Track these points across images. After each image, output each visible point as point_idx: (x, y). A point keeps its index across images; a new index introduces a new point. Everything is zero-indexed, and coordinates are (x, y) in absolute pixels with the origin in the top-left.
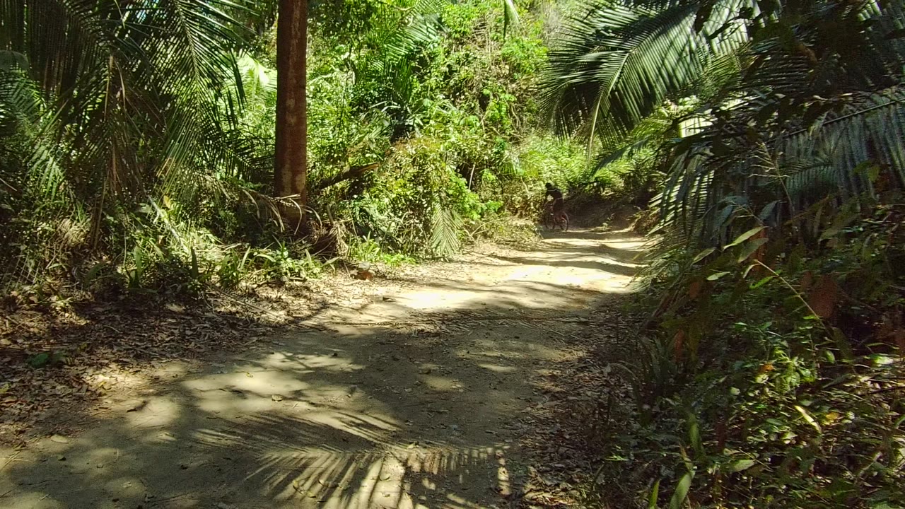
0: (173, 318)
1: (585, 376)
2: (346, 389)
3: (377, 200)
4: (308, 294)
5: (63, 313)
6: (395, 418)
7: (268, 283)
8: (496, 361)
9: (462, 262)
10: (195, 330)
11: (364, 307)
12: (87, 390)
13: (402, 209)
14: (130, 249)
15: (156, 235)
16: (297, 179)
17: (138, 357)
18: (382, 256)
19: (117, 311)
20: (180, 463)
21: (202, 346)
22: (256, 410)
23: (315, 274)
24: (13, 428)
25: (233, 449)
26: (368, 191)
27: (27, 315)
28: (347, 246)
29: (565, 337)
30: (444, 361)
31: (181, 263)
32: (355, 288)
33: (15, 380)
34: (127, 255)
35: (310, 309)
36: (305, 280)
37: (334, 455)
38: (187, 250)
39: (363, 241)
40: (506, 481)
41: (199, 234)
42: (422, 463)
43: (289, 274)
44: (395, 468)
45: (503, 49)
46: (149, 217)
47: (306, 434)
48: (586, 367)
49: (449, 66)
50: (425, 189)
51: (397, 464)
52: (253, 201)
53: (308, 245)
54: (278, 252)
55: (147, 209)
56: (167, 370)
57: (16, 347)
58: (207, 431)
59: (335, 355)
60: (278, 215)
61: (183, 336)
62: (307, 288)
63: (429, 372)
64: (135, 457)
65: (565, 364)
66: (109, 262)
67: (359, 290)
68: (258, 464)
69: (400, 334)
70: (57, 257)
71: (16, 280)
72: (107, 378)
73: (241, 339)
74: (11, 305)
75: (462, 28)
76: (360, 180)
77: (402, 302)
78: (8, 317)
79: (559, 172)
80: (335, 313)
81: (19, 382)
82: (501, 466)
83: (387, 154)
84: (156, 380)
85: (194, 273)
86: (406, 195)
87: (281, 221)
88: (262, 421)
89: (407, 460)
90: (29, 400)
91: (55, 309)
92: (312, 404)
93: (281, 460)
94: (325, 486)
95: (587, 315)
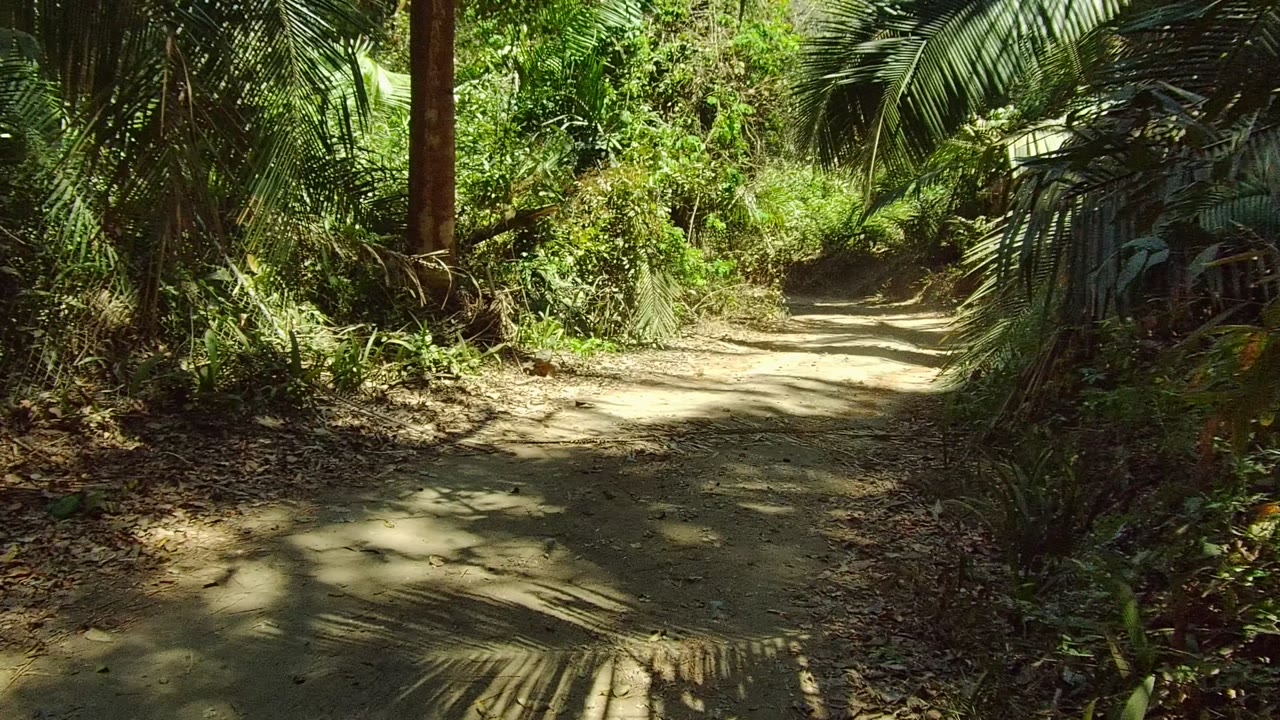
0: (267, 437)
1: (904, 519)
2: (540, 545)
3: (557, 259)
4: (464, 398)
5: (100, 432)
6: (621, 590)
7: (403, 383)
8: (763, 496)
9: (683, 350)
10: (300, 455)
11: (549, 416)
12: (141, 554)
13: (592, 273)
14: (200, 334)
15: (237, 312)
16: (442, 228)
17: (217, 498)
18: (566, 341)
19: (182, 428)
20: (293, 672)
21: (313, 480)
22: (404, 582)
23: (472, 368)
24: (25, 619)
25: (376, 647)
26: (542, 247)
27: (45, 436)
28: (516, 328)
29: (858, 459)
30: (683, 499)
31: (274, 354)
32: (532, 388)
33: (27, 539)
34: (195, 343)
35: (470, 420)
36: (458, 378)
37: (536, 655)
38: (282, 334)
39: (539, 319)
40: (814, 695)
41: (301, 312)
42: (677, 666)
43: (434, 370)
44: (635, 677)
45: (735, 38)
46: (227, 287)
47: (488, 620)
48: (903, 506)
49: (657, 63)
50: (625, 242)
51: (637, 669)
52: (380, 261)
53: (460, 326)
54: (417, 336)
55: (223, 274)
56: (262, 518)
57: (30, 486)
58: (331, 617)
59: (516, 492)
60: (417, 281)
61: (283, 464)
62: (463, 390)
63: (663, 516)
64: (220, 664)
65: (869, 501)
66: (168, 354)
67: (538, 391)
68: (416, 671)
69: (609, 457)
70: (91, 347)
71: (28, 384)
72: (170, 533)
73: (372, 469)
74: (21, 422)
75: (676, 8)
76: (530, 231)
77: (606, 409)
78: (16, 440)
79: (808, 220)
80: (507, 426)
81: (34, 541)
82: (802, 668)
83: (570, 192)
84: (246, 535)
85: (295, 369)
86: (599, 252)
87: (420, 290)
88: (414, 598)
89: (652, 660)
90: (49, 571)
91: (88, 426)
92: (491, 570)
93: (452, 666)
94: (527, 708)
95: (883, 425)
